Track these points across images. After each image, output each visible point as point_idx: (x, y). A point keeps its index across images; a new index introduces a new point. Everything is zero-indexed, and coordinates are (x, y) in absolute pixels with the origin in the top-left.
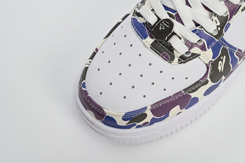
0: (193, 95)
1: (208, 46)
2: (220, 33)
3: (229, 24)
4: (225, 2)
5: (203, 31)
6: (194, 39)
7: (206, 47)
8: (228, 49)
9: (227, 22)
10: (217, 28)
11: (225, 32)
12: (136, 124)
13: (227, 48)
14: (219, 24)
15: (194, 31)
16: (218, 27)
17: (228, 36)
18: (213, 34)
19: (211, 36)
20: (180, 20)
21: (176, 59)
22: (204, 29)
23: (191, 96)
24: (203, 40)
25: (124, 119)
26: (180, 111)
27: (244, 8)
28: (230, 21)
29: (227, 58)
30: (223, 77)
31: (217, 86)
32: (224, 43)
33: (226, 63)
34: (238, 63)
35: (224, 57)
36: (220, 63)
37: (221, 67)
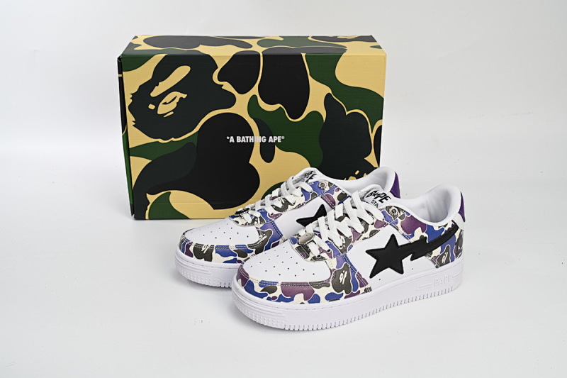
0: (317, 291)
2: (344, 250)
3: (352, 246)
4: (351, 229)
5: (332, 244)
6: (326, 248)
7: (333, 256)
9: (351, 244)
10: (343, 245)
11: (348, 251)
12: (267, 295)
13: (349, 266)
14: (344, 242)
15: (327, 242)
17: (349, 254)
18: (340, 249)
19: (337, 248)
20: (320, 236)
21: (310, 258)
22: (333, 242)
23: (314, 292)
24: (331, 250)
25: (261, 286)
26: (304, 301)
27: (365, 238)
28: (354, 244)
29: (348, 275)
30: (344, 291)
31: (338, 298)
32: (346, 259)
33: (347, 279)
34: (359, 289)
35: (346, 272)
36: (342, 274)
37: (342, 278)
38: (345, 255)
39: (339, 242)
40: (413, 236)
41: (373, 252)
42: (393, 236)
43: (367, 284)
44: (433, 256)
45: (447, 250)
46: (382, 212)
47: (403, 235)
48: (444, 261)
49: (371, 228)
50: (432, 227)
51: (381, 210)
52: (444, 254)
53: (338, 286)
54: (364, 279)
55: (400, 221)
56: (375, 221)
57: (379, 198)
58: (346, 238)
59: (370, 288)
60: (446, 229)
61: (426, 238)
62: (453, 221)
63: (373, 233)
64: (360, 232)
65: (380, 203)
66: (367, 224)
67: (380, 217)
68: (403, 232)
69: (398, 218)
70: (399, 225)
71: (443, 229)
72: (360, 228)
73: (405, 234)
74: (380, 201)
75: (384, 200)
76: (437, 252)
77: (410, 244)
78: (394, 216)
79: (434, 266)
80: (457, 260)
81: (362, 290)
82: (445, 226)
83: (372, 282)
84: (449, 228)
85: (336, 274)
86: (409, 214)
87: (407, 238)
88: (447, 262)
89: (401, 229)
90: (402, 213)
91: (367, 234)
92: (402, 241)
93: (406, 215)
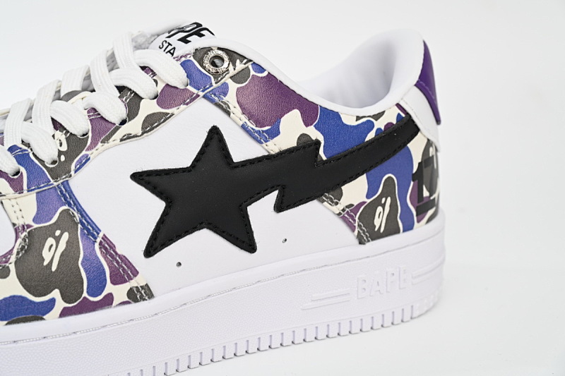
1: (28, 187)
2: (61, 169)
3: (87, 158)
4: (88, 112)
7: (25, 187)
9: (84, 152)
10: (59, 156)
11: (75, 172)
13: (78, 217)
14: (64, 148)
15: (12, 149)
16: (60, 153)
17: (80, 183)
18: (48, 165)
19: (40, 165)
22: (31, 150)
24: (23, 170)
27: (129, 137)
28: (92, 153)
29: (72, 244)
30: (56, 294)
31: (36, 313)
32: (68, 197)
33: (69, 256)
34: (109, 288)
35: (66, 236)
36: (51, 241)
37: (51, 253)
38: (66, 184)
39: (48, 148)
40: (274, 133)
41: (154, 179)
42: (215, 134)
43: (136, 273)
44: (344, 202)
45: (388, 191)
46: (183, 65)
47: (244, 127)
48: (380, 221)
49: (148, 107)
50: (336, 116)
51: (178, 59)
52: (377, 203)
53: (36, 279)
54: (124, 259)
55: (233, 87)
56: (161, 86)
57: (180, 35)
58: (71, 137)
59: (146, 288)
60: (380, 124)
61: (317, 143)
62: (398, 105)
63: (152, 123)
64: (116, 120)
66: (138, 98)
67: (177, 77)
68: (244, 119)
69: (227, 80)
70: (231, 99)
71: (369, 125)
72: (114, 109)
73: (251, 125)
74: (183, 40)
75: (193, 38)
76: (356, 191)
77: (268, 158)
78: (216, 75)
79: (351, 237)
80: (420, 228)
81: (119, 292)
82: (377, 116)
83: (149, 271)
84: (389, 125)
85: (32, 241)
86: (262, 70)
87: (259, 138)
88: (391, 230)
89: (236, 110)
90: (240, 67)
91: (135, 126)
92: (242, 149)
93: (252, 72)
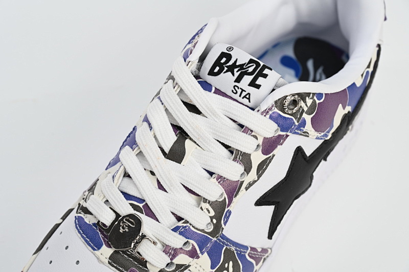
1: (201, 250)
2: (217, 228)
3: (229, 212)
4: (217, 180)
5: (189, 227)
6: (177, 241)
7: (199, 252)
8: (234, 249)
9: (226, 210)
10: (212, 221)
11: (225, 225)
14: (212, 213)
15: (175, 230)
16: (212, 218)
17: (230, 230)
18: (207, 231)
19: (203, 234)
20: (151, 214)
22: (191, 224)
24: (192, 242)
27: (250, 185)
28: (231, 208)
29: (235, 265)
32: (224, 241)
34: (255, 268)
35: (231, 264)
38: (223, 237)
39: (201, 220)
43: (267, 252)
46: (271, 118)
47: (316, 138)
49: (257, 158)
50: (353, 85)
51: (266, 112)
55: (308, 118)
56: (260, 141)
57: (247, 79)
58: (214, 204)
60: (372, 68)
61: (349, 112)
63: (262, 167)
64: (238, 178)
65: (252, 90)
66: (247, 155)
67: (269, 129)
68: (317, 134)
69: (305, 115)
70: (308, 127)
71: (368, 74)
72: (233, 171)
73: (320, 135)
74: (253, 84)
75: (260, 81)
77: (326, 143)
78: (295, 115)
81: (258, 266)
82: (369, 64)
86: (322, 96)
87: (324, 137)
89: (312, 132)
90: (309, 101)
91: (252, 176)
92: (312, 147)
93: (318, 102)
